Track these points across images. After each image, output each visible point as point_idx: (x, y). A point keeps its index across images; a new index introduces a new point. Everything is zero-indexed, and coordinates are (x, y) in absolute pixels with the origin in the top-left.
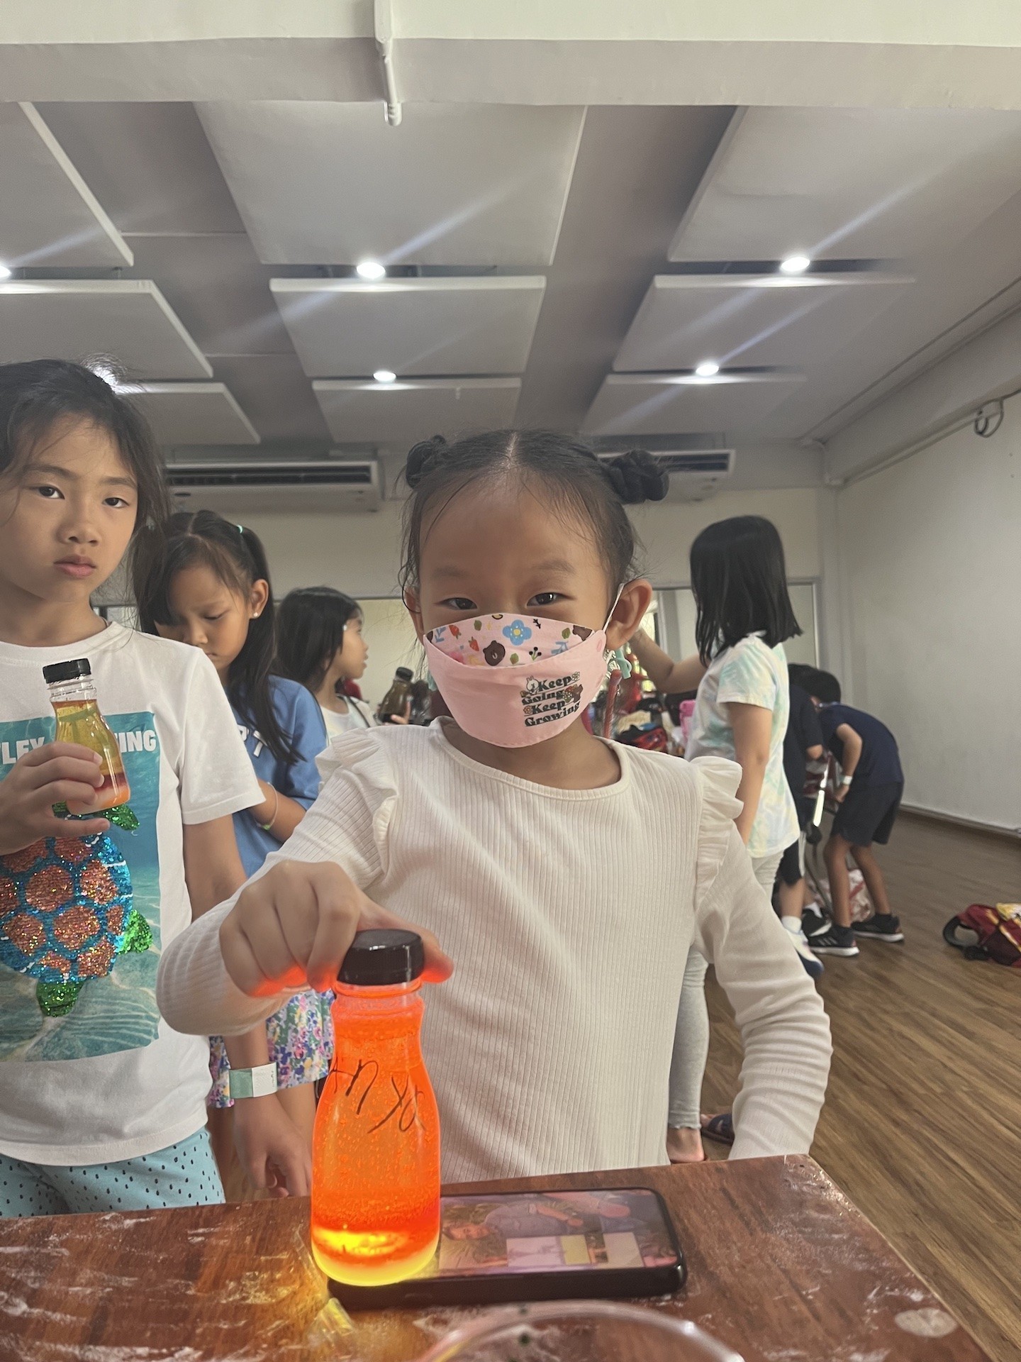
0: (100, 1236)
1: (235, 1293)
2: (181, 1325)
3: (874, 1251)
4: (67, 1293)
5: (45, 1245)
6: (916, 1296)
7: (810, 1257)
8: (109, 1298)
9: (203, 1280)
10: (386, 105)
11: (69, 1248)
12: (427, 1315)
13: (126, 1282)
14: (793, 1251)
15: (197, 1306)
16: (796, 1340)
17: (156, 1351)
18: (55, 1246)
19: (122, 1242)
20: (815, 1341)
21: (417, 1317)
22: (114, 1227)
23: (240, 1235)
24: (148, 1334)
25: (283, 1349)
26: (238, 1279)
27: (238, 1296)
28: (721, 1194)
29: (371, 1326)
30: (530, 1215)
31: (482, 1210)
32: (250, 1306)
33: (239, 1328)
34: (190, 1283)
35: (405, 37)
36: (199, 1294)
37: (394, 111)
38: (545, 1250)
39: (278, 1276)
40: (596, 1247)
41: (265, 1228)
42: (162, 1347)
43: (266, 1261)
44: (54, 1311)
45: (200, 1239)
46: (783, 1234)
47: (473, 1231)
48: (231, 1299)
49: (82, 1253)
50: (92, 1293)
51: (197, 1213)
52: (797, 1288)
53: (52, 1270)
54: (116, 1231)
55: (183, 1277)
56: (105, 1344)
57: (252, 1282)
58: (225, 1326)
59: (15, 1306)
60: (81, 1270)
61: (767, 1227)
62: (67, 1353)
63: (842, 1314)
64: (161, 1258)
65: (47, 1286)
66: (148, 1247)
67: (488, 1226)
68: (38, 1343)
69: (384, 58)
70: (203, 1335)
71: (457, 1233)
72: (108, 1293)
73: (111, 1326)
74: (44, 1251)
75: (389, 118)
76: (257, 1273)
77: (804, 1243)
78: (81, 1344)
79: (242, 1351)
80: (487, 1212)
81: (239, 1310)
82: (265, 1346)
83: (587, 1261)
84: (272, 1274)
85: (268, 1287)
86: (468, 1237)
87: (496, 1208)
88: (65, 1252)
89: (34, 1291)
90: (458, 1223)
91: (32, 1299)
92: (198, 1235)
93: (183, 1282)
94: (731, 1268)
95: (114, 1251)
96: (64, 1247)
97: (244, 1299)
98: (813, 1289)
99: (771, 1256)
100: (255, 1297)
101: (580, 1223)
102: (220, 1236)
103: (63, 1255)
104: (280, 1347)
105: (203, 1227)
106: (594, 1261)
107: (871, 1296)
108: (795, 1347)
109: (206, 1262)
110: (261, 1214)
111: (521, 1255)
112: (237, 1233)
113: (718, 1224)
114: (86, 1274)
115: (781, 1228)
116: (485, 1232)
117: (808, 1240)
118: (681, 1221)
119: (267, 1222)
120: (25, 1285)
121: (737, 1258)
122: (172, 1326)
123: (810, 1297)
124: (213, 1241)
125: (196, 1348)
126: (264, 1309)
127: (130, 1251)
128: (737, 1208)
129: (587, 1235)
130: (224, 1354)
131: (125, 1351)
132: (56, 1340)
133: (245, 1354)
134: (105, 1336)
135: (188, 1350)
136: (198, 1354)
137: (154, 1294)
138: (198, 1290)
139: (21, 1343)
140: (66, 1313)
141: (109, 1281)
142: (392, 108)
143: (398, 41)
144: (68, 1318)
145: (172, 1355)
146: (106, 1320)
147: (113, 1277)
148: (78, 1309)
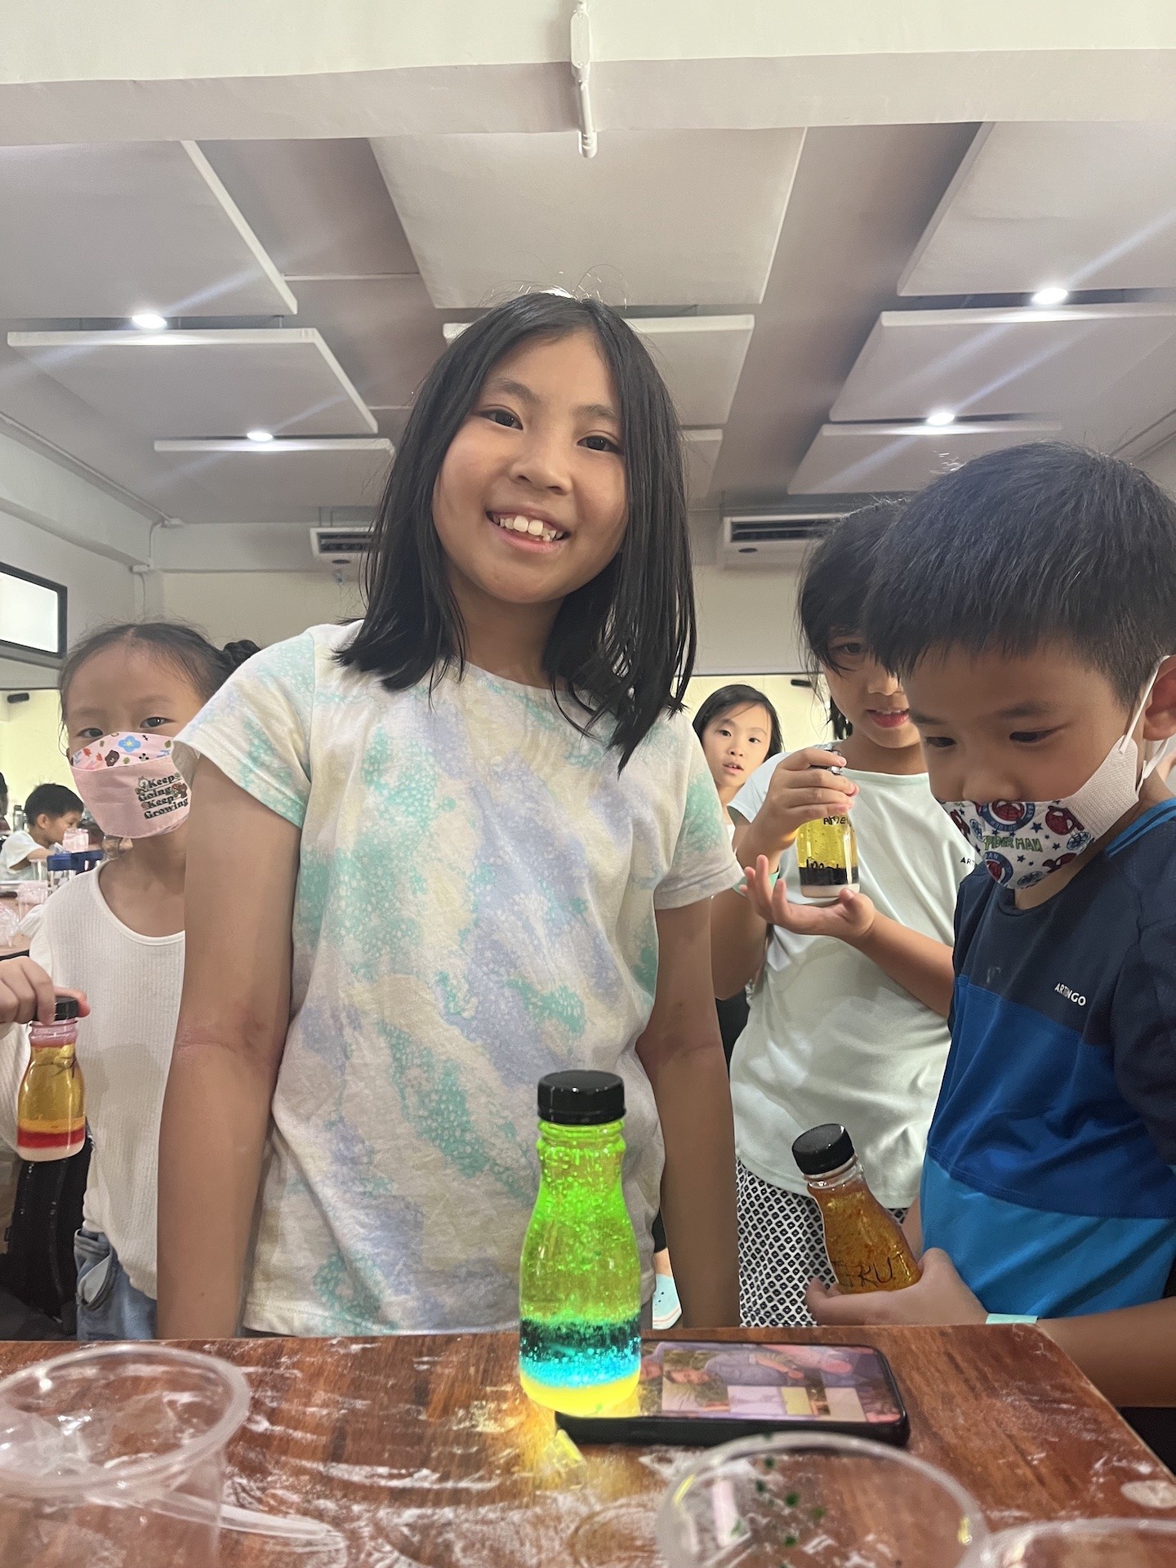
0: (329, 1360)
1: (465, 1420)
2: (417, 1448)
3: (1103, 1422)
4: (304, 1413)
5: (278, 1366)
6: (1144, 1469)
7: (1036, 1424)
8: (345, 1420)
9: (432, 1406)
10: (580, 133)
11: (302, 1370)
12: (651, 1453)
13: (360, 1404)
14: (1018, 1418)
15: (430, 1431)
16: (1020, 1501)
17: (395, 1471)
18: (287, 1368)
19: (351, 1366)
20: (1039, 1503)
21: (642, 1454)
22: (342, 1351)
23: (464, 1365)
24: (386, 1455)
25: (515, 1476)
26: (467, 1407)
27: (467, 1424)
28: (945, 1358)
29: (599, 1460)
30: (749, 1365)
31: (701, 1357)
32: (480, 1434)
33: (471, 1454)
34: (421, 1408)
35: (604, 60)
36: (431, 1420)
37: (588, 141)
38: (767, 1399)
39: (504, 1406)
40: (817, 1400)
41: (487, 1361)
42: (401, 1468)
43: (492, 1392)
44: (295, 1429)
45: (425, 1367)
46: (1009, 1400)
47: (694, 1376)
48: (462, 1426)
49: (314, 1376)
50: (328, 1414)
51: (419, 1342)
52: (1023, 1454)
53: (287, 1391)
54: (344, 1355)
55: (413, 1403)
56: (347, 1462)
57: (480, 1412)
58: (458, 1451)
59: (257, 1422)
60: (316, 1391)
61: (993, 1392)
62: (311, 1469)
63: (1067, 1479)
64: (390, 1384)
65: (285, 1406)
66: (376, 1373)
67: (709, 1373)
68: (283, 1458)
69: (580, 84)
70: (438, 1457)
71: (678, 1376)
72: (344, 1415)
73: (350, 1445)
74: (276, 1372)
75: (583, 149)
76: (484, 1403)
77: (1030, 1410)
78: (325, 1461)
79: (477, 1475)
80: (706, 1359)
81: (469, 1437)
82: (498, 1472)
83: (809, 1412)
84: (499, 1405)
85: (497, 1415)
86: (690, 1382)
87: (715, 1356)
88: (296, 1371)
89: (273, 1410)
90: (679, 1368)
91: (273, 1416)
92: (423, 1363)
93: (414, 1407)
94: (955, 1429)
95: (345, 1375)
96: (297, 1368)
97: (473, 1426)
98: (1038, 1456)
99: (997, 1421)
100: (484, 1425)
101: (800, 1375)
102: (445, 1365)
103: (296, 1377)
104: (513, 1473)
105: (428, 1355)
106: (816, 1412)
107: (1098, 1465)
108: (1018, 1507)
109: (434, 1391)
110: (482, 1347)
111: (742, 1402)
112: (460, 1364)
113: (942, 1386)
114: (320, 1396)
115: (1008, 1395)
116: (706, 1378)
117: (1036, 1408)
118: (903, 1381)
119: (489, 1353)
120: (263, 1404)
121: (961, 1421)
122: (408, 1449)
123: (1035, 1462)
124: (439, 1369)
125: (434, 1470)
126: (495, 1438)
127: (360, 1375)
128: (961, 1371)
129: (808, 1387)
130: (460, 1478)
131: (367, 1469)
132: (300, 1456)
133: (481, 1479)
134: (346, 1455)
135: (425, 1472)
136: (436, 1476)
137: (387, 1418)
138: (430, 1416)
139: (268, 1457)
140: (306, 1432)
141: (344, 1403)
142: (586, 138)
143: (596, 65)
144: (309, 1436)
145: (410, 1475)
146: (345, 1440)
147: (347, 1400)
148: (317, 1429)
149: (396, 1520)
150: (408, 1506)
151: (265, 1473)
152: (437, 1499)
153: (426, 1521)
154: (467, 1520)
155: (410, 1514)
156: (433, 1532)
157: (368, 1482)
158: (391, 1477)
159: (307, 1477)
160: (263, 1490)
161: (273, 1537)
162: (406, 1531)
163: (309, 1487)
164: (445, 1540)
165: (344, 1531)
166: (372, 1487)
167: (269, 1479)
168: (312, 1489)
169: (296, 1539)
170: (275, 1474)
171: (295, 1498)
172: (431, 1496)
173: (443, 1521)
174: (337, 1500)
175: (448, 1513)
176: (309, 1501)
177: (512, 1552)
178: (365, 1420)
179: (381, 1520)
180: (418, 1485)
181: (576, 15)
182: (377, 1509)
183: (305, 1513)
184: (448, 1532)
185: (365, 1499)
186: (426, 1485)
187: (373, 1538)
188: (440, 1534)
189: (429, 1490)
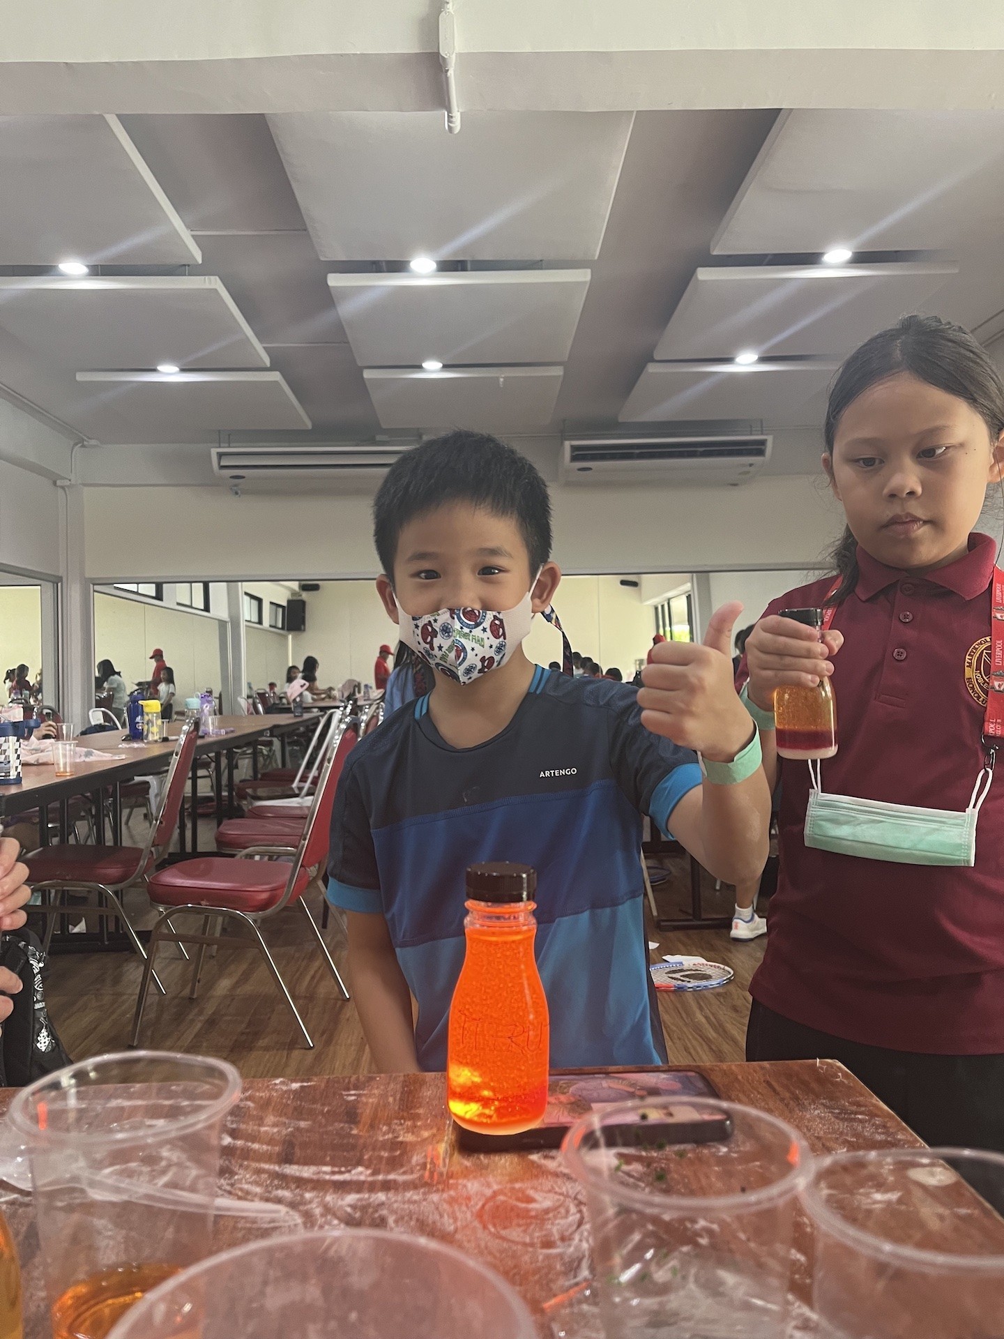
0: (275, 1094)
1: (388, 1133)
2: (352, 1153)
3: (890, 1127)
4: (259, 1132)
6: (924, 1160)
7: (839, 1129)
8: (292, 1134)
9: (361, 1124)
10: (446, 113)
11: (253, 1101)
12: (538, 1153)
13: (303, 1124)
14: (824, 1125)
15: (362, 1141)
17: (336, 1169)
18: (242, 1100)
19: (293, 1098)
21: (531, 1153)
22: (285, 1088)
23: (384, 1096)
24: (328, 1158)
26: (389, 1125)
27: (390, 1136)
28: (764, 1085)
30: (603, 1088)
31: (565, 1085)
32: (402, 1143)
33: (396, 1156)
34: (352, 1126)
35: (466, 51)
36: (361, 1134)
37: (454, 120)
39: (419, 1124)
41: (402, 1093)
42: (342, 1166)
43: (409, 1113)
44: (253, 1142)
45: (353, 1098)
46: (816, 1112)
47: (563, 1098)
48: (386, 1137)
49: (265, 1105)
50: (278, 1131)
51: (347, 1081)
52: (828, 1150)
53: (243, 1117)
54: (286, 1091)
55: (346, 1122)
56: (298, 1163)
57: (400, 1127)
58: (385, 1154)
59: (222, 1139)
60: (267, 1116)
61: (803, 1108)
62: (269, 1169)
64: (326, 1110)
65: (243, 1126)
66: (314, 1101)
67: (574, 1095)
68: (246, 1163)
69: (448, 70)
70: (370, 1159)
71: (553, 1100)
72: (291, 1132)
73: (298, 1152)
75: (449, 126)
76: (402, 1121)
77: (833, 1120)
78: (279, 1163)
79: (402, 1171)
80: (570, 1086)
81: (395, 1145)
82: (417, 1168)
84: (414, 1123)
85: (413, 1131)
86: (560, 1102)
87: (576, 1083)
88: (250, 1104)
89: (234, 1130)
91: (235, 1134)
92: (352, 1095)
93: (346, 1125)
95: (289, 1105)
96: (249, 1100)
97: (396, 1137)
98: (840, 1151)
99: (807, 1127)
100: (404, 1137)
101: (644, 1093)
102: (370, 1096)
103: (249, 1107)
105: (354, 1090)
109: (361, 1115)
110: (398, 1084)
112: (381, 1095)
113: (763, 1104)
114: (271, 1119)
115: (815, 1109)
116: (572, 1099)
117: (837, 1118)
119: (404, 1088)
122: (345, 1154)
124: (364, 1099)
125: (367, 1167)
126: (413, 1145)
127: (301, 1105)
128: (778, 1094)
130: (388, 1173)
131: (313, 1169)
132: (259, 1161)
133: (404, 1173)
134: (295, 1159)
135: (360, 1169)
136: (369, 1172)
137: (326, 1133)
138: (360, 1131)
139: (233, 1162)
140: (262, 1144)
141: (290, 1124)
142: (452, 117)
143: (460, 55)
144: (265, 1147)
145: (349, 1171)
146: (293, 1148)
147: (292, 1121)
148: (271, 1141)
149: (340, 1203)
150: (349, 1193)
151: (232, 1173)
152: (372, 1187)
153: (364, 1203)
154: (396, 1201)
155: (351, 1198)
156: (370, 1210)
157: (315, 1177)
158: (333, 1173)
159: (266, 1176)
160: (232, 1185)
161: (243, 1218)
162: (349, 1210)
163: (268, 1182)
164: (380, 1216)
165: (299, 1211)
166: (318, 1181)
167: (236, 1177)
168: (271, 1182)
169: (262, 1218)
170: (240, 1174)
171: (258, 1190)
172: (366, 1185)
173: (377, 1202)
174: (291, 1190)
175: (381, 1196)
176: (270, 1192)
177: (434, 1222)
178: (308, 1135)
179: (329, 1202)
180: (355, 1178)
181: (443, 14)
182: (325, 1195)
183: (267, 1200)
184: (382, 1210)
185: (313, 1189)
186: (362, 1178)
187: (322, 1215)
188: (377, 1211)
189: (364, 1182)
